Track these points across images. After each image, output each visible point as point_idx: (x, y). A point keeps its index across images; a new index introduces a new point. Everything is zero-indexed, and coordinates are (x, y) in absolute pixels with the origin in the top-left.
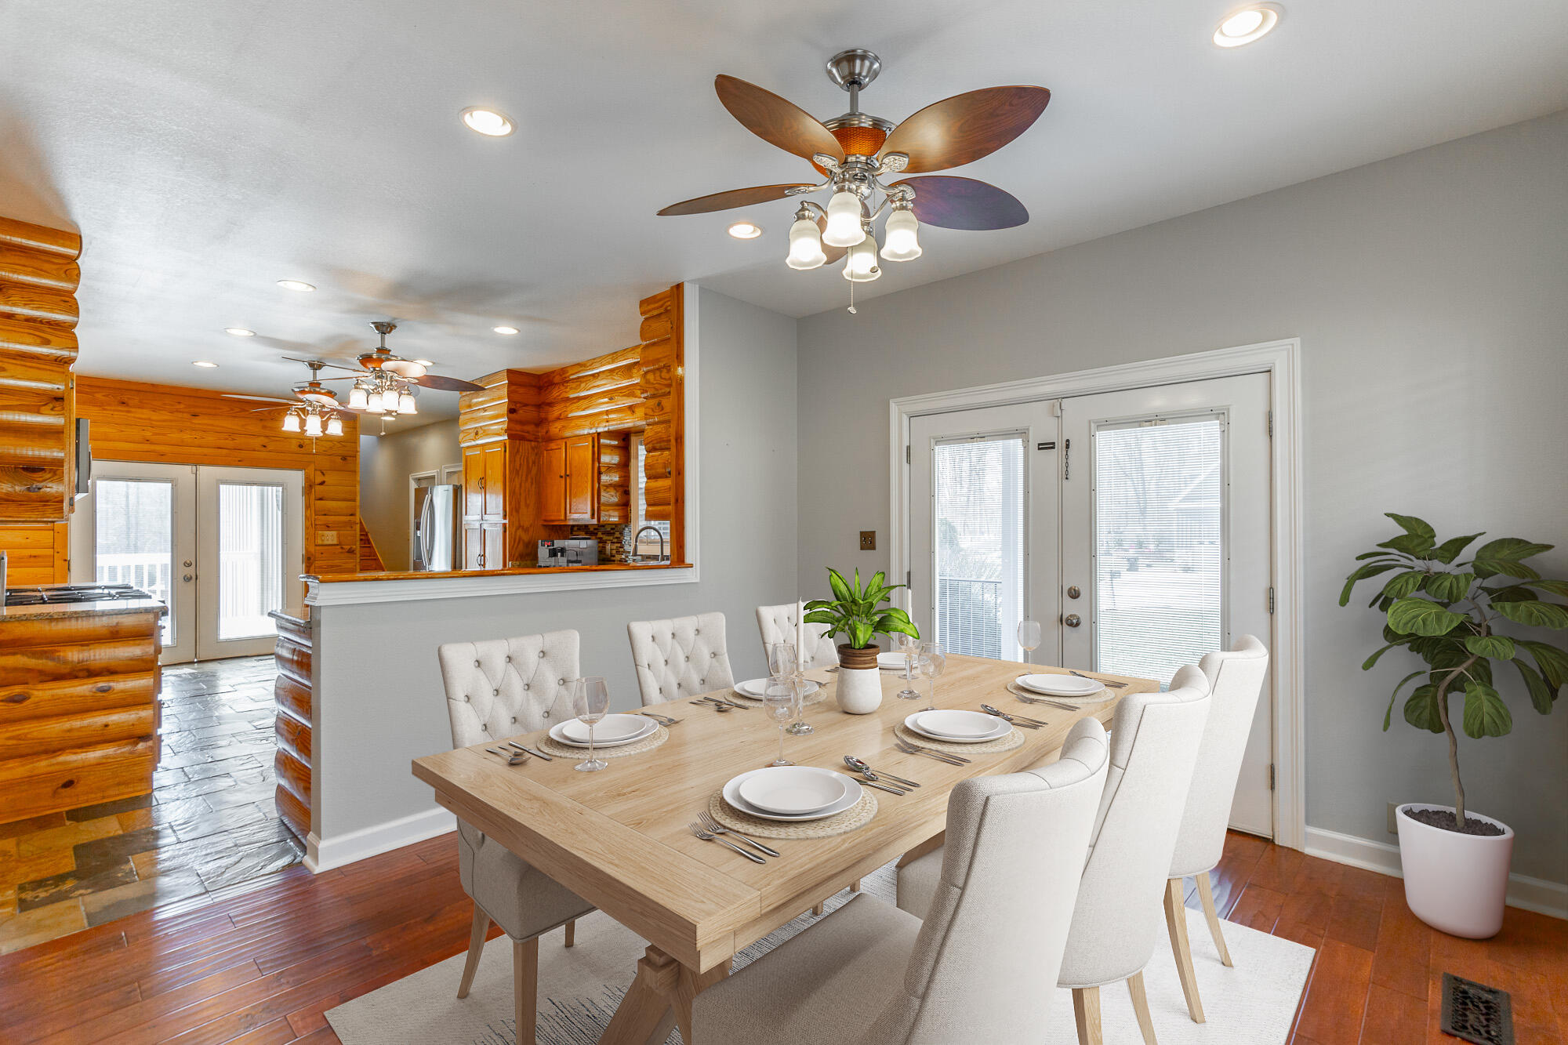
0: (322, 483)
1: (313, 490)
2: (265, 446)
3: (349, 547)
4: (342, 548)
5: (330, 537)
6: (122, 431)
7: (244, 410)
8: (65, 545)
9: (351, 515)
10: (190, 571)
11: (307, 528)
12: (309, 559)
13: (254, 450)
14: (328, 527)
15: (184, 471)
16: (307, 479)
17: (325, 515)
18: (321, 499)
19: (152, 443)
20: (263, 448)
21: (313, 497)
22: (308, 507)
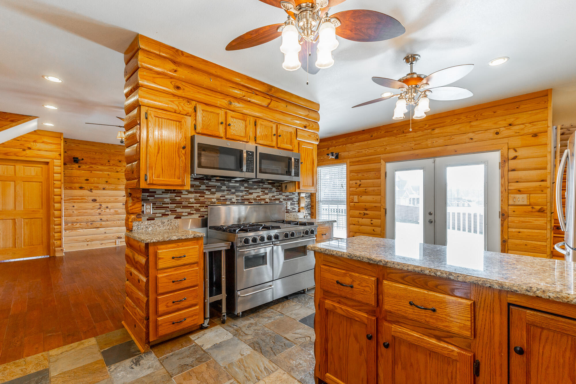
0: (515, 158)
1: (507, 164)
2: (472, 139)
3: (540, 207)
4: (533, 208)
5: (522, 199)
6: (403, 146)
7: (459, 119)
8: (385, 202)
9: (542, 181)
10: (431, 217)
11: (502, 192)
12: (503, 215)
13: (466, 143)
14: (519, 191)
15: (428, 162)
16: (502, 155)
17: (517, 182)
18: (513, 170)
19: (415, 150)
20: (471, 141)
21: (506, 169)
22: (502, 177)
